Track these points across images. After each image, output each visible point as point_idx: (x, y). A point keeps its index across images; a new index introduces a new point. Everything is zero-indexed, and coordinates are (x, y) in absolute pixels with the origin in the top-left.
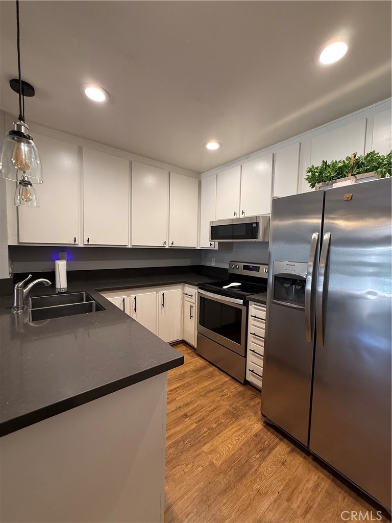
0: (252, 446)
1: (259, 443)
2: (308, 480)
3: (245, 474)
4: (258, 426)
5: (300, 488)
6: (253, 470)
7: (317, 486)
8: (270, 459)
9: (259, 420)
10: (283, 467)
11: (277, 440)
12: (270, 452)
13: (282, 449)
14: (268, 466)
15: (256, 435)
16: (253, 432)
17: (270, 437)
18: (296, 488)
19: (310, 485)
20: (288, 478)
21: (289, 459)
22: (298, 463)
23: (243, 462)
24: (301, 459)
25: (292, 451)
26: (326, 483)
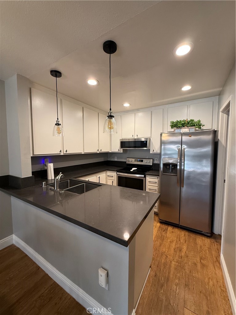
0: (161, 231)
1: (162, 229)
2: (182, 234)
3: (163, 239)
4: (159, 224)
5: (181, 237)
6: (165, 237)
7: (185, 235)
8: (168, 232)
9: (158, 222)
10: (173, 233)
11: (167, 227)
12: (167, 230)
13: (170, 229)
14: (169, 234)
15: (160, 227)
16: (158, 227)
17: (164, 227)
18: (180, 237)
19: (183, 235)
20: (176, 235)
21: (174, 230)
22: (177, 231)
23: (161, 236)
24: (177, 229)
25: (173, 228)
26: (187, 233)
